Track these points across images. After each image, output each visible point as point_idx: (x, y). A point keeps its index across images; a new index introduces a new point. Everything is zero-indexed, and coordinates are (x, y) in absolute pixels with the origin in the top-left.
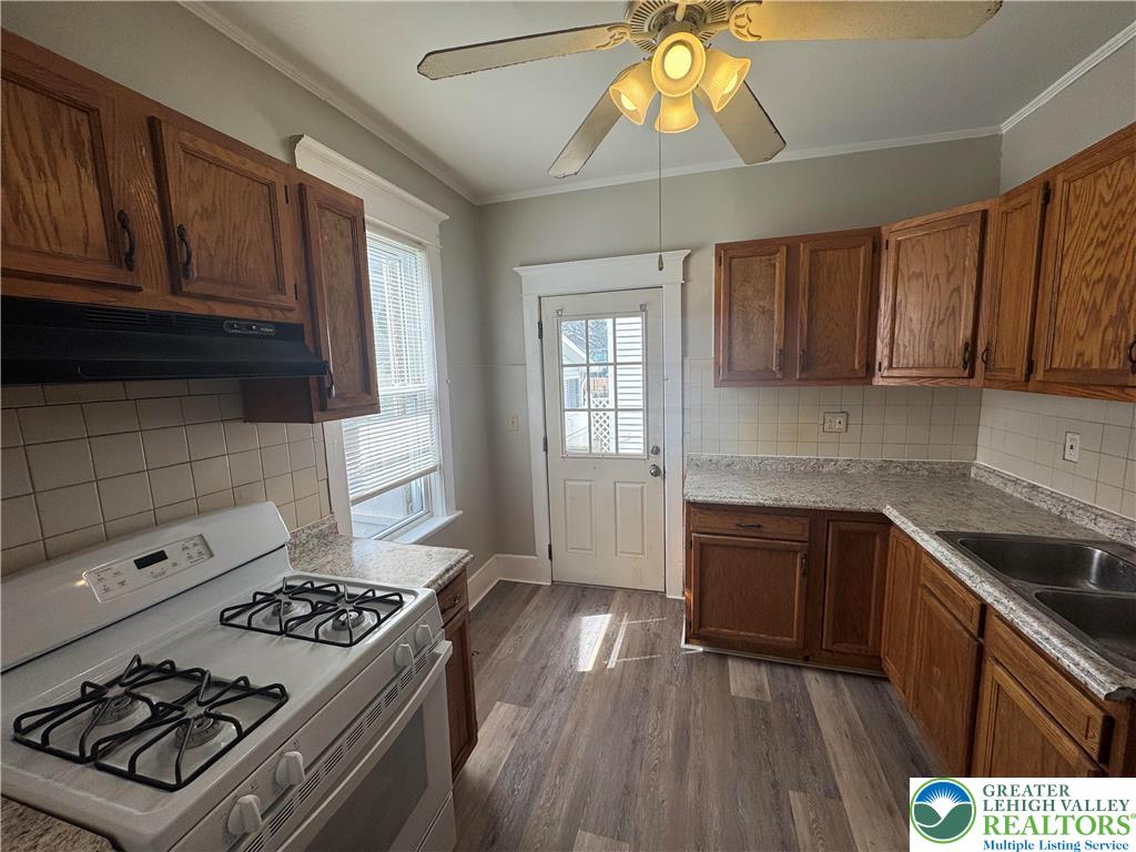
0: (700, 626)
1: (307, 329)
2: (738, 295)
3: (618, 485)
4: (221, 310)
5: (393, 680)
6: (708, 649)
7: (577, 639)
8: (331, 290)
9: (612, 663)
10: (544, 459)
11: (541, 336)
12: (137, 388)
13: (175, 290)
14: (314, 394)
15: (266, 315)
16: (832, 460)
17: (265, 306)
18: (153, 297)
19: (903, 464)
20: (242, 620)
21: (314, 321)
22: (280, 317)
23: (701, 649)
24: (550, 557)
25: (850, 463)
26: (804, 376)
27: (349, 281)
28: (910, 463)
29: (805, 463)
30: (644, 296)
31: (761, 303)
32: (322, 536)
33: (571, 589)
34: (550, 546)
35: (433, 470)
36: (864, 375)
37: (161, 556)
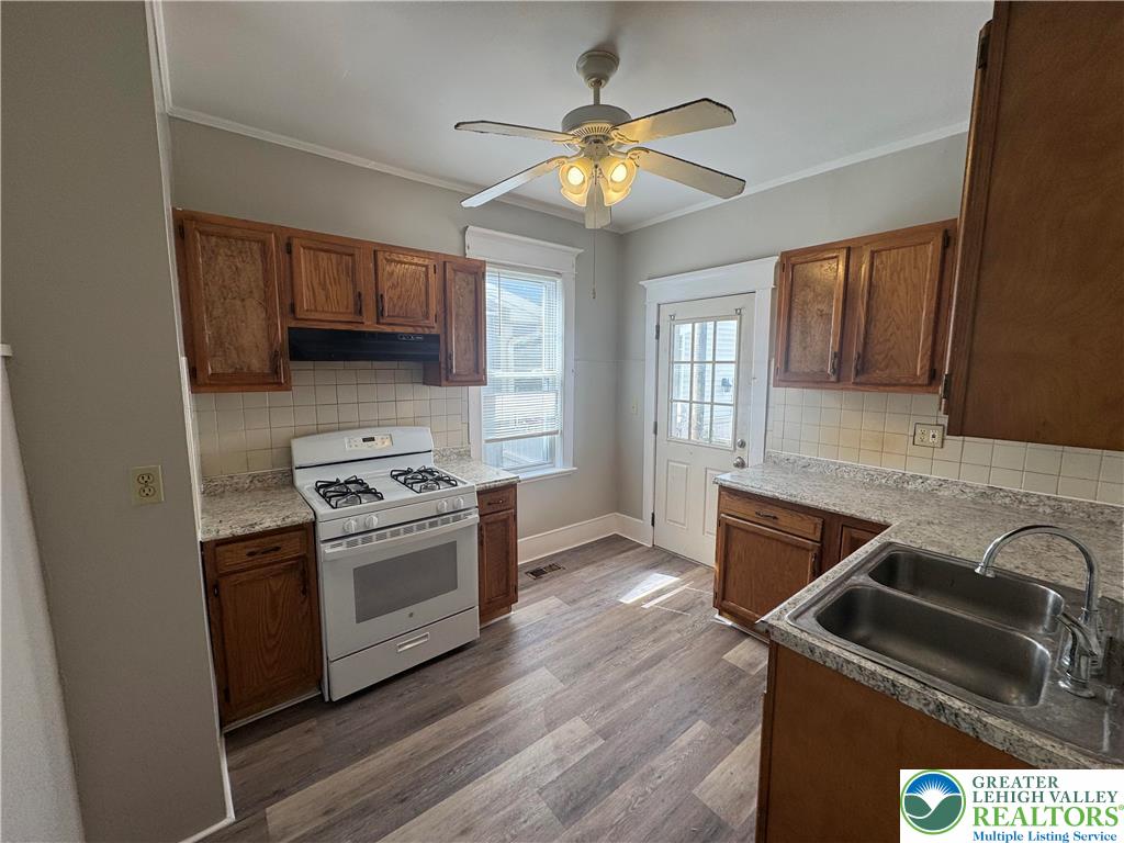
0: (723, 599)
1: (442, 338)
2: (798, 300)
3: (709, 472)
4: (398, 330)
5: (435, 517)
6: (735, 625)
7: (637, 583)
8: (457, 315)
9: (646, 606)
10: (653, 439)
11: (657, 337)
12: (376, 364)
13: (378, 323)
14: (443, 372)
15: (420, 330)
16: (921, 477)
17: (420, 326)
18: (369, 325)
19: (1015, 494)
20: (402, 478)
21: (446, 333)
22: (427, 331)
23: (730, 623)
24: (653, 524)
25: (942, 483)
26: (858, 380)
27: (470, 310)
28: (1027, 495)
29: (888, 476)
30: (738, 302)
31: (819, 307)
32: (459, 454)
33: (664, 555)
34: (653, 515)
35: (556, 433)
36: (926, 382)
37: (373, 439)
